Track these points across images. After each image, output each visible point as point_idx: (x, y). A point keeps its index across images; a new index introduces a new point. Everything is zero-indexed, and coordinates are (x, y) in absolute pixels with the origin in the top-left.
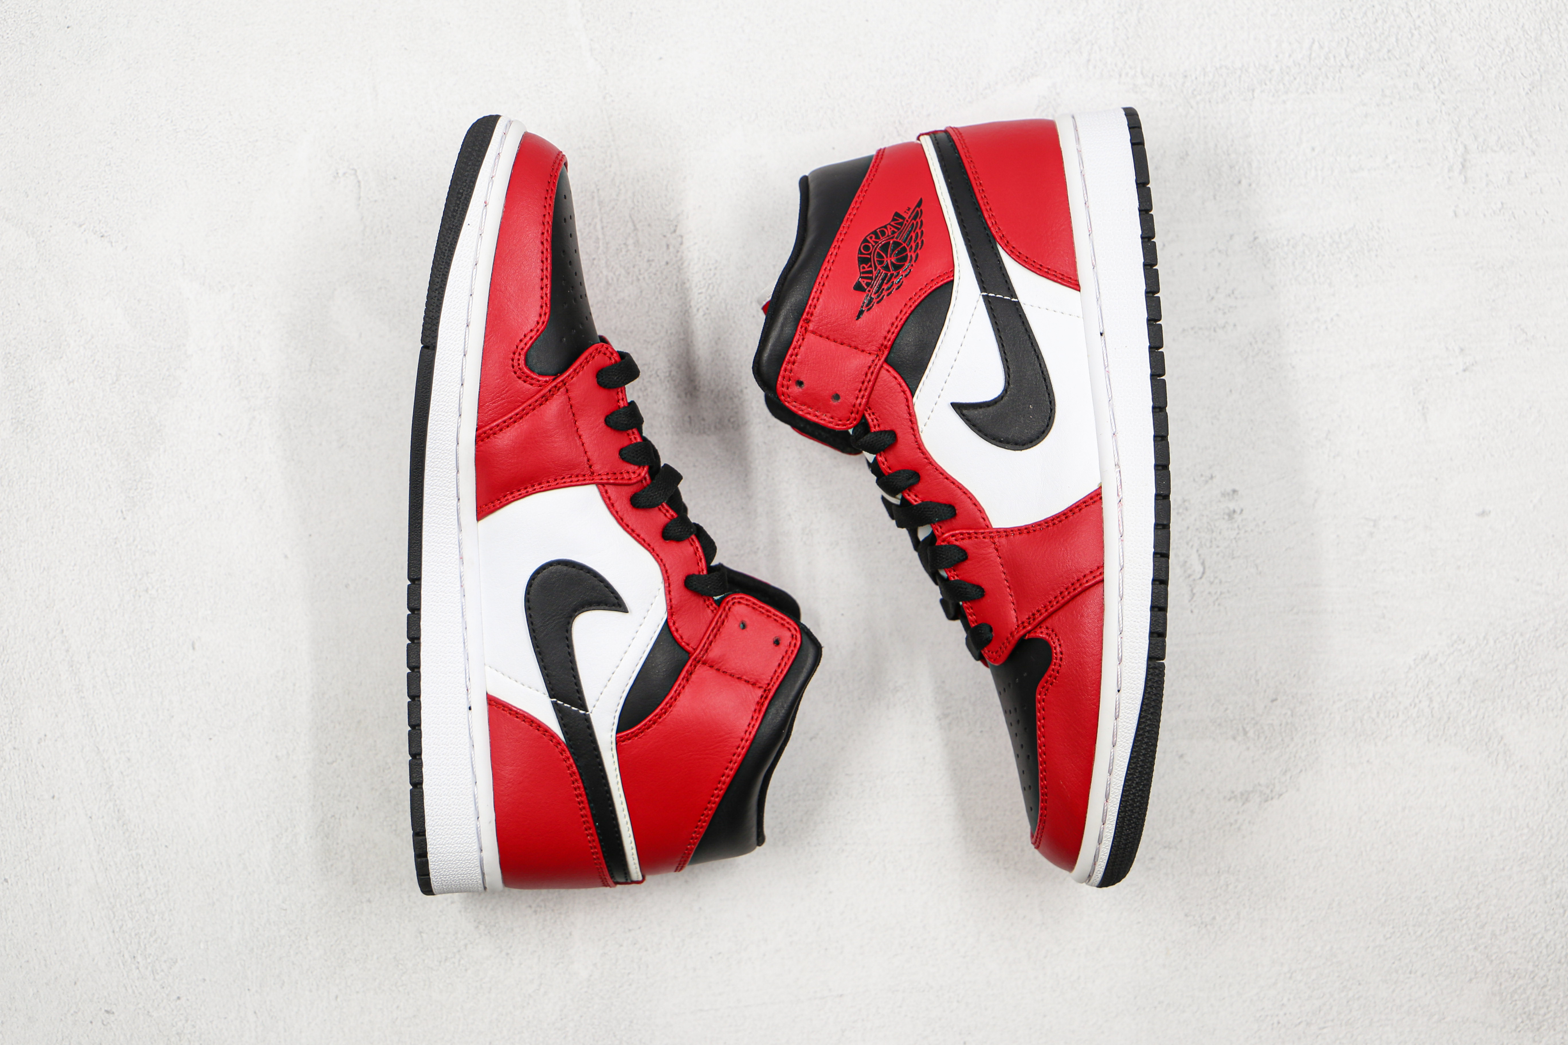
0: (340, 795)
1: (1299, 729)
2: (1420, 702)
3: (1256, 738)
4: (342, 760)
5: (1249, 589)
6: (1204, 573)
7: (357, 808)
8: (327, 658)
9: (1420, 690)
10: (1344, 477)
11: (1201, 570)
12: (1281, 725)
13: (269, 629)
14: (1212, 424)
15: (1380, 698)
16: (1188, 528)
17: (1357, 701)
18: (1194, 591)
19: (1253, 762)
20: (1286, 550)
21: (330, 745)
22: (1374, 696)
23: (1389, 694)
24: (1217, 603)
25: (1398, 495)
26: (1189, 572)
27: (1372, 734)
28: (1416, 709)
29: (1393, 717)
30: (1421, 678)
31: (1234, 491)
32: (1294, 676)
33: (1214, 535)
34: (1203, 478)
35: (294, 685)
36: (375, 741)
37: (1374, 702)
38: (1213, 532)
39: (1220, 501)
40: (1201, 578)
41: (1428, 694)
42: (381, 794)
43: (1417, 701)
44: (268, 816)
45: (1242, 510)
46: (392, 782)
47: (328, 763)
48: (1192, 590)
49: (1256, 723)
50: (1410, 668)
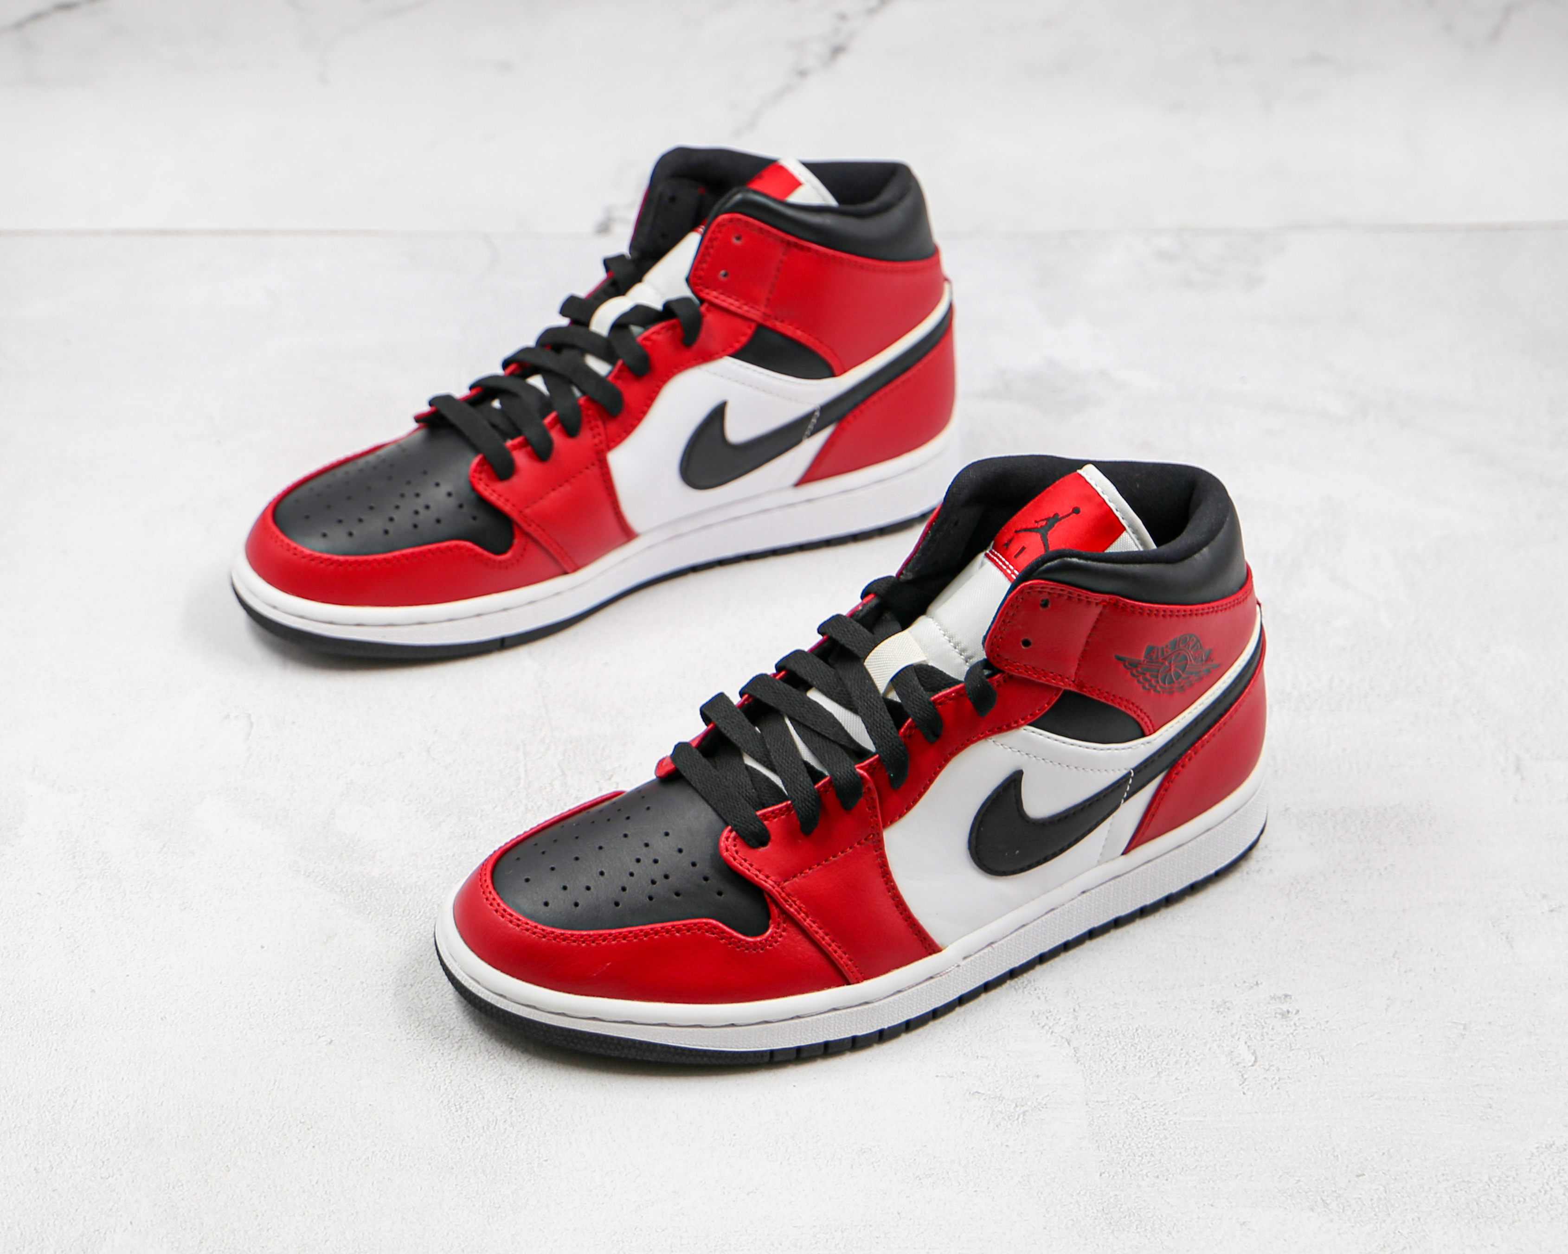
0: (111, 1210)
1: (1397, 1205)
2: (1552, 1189)
3: (1341, 1211)
4: (121, 1175)
5: (1315, 1076)
6: (1255, 1061)
7: (131, 1223)
8: (123, 1079)
9: (1549, 1177)
10: (1421, 988)
11: (1253, 1059)
12: (1372, 1200)
13: (56, 1050)
14: (1253, 942)
15: (1498, 1182)
16: (1232, 1024)
17: (1469, 1182)
18: (1245, 1076)
19: (1339, 1234)
20: (1358, 1045)
21: (108, 1159)
22: (1490, 1179)
23: (1510, 1179)
24: (1275, 1087)
25: (1490, 1005)
26: (1237, 1060)
27: (1494, 1217)
28: (1548, 1196)
29: (1519, 1202)
30: (1549, 1166)
31: (1286, 996)
32: (1384, 1154)
33: (1265, 1030)
34: (1247, 984)
35: (76, 1101)
36: (169, 1159)
37: (1491, 1185)
38: (1263, 1028)
39: (1269, 1003)
40: (1252, 1066)
41: (1560, 1182)
42: (165, 1210)
43: (1547, 1188)
44: (9, 1228)
45: (1298, 1011)
46: (183, 1199)
47: (102, 1178)
48: (1242, 1076)
49: (1340, 1196)
50: (1533, 1155)
